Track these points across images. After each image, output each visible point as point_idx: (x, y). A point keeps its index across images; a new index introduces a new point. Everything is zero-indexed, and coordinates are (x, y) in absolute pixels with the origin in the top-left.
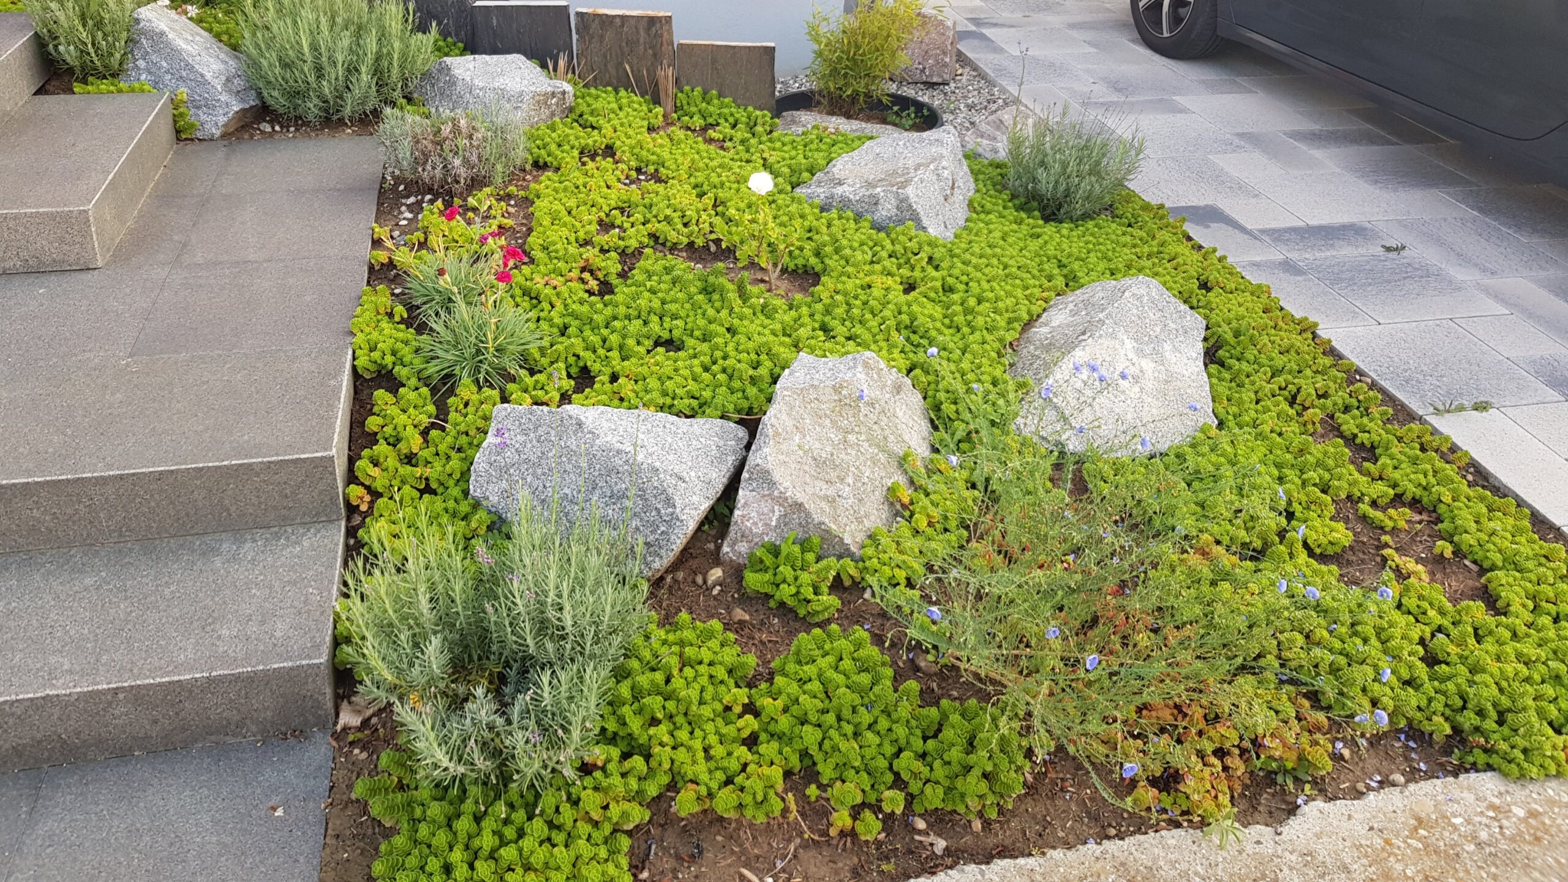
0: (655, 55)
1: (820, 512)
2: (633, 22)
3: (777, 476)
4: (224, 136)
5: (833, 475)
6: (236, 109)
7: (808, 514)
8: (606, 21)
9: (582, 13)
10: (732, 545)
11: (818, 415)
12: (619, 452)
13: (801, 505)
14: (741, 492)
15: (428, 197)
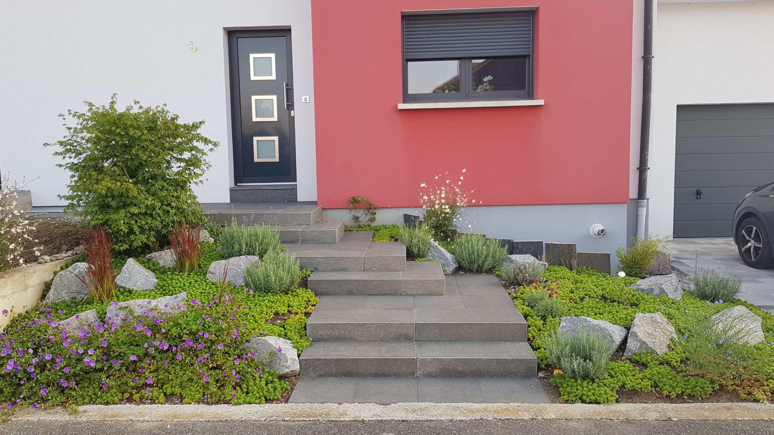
0: (570, 256)
1: (650, 345)
2: (564, 246)
3: (639, 334)
4: (451, 274)
5: (653, 337)
6: (455, 266)
7: (647, 345)
8: (555, 246)
9: (547, 244)
10: (627, 353)
11: (647, 324)
12: (597, 325)
13: (645, 342)
14: (628, 339)
15: (516, 286)
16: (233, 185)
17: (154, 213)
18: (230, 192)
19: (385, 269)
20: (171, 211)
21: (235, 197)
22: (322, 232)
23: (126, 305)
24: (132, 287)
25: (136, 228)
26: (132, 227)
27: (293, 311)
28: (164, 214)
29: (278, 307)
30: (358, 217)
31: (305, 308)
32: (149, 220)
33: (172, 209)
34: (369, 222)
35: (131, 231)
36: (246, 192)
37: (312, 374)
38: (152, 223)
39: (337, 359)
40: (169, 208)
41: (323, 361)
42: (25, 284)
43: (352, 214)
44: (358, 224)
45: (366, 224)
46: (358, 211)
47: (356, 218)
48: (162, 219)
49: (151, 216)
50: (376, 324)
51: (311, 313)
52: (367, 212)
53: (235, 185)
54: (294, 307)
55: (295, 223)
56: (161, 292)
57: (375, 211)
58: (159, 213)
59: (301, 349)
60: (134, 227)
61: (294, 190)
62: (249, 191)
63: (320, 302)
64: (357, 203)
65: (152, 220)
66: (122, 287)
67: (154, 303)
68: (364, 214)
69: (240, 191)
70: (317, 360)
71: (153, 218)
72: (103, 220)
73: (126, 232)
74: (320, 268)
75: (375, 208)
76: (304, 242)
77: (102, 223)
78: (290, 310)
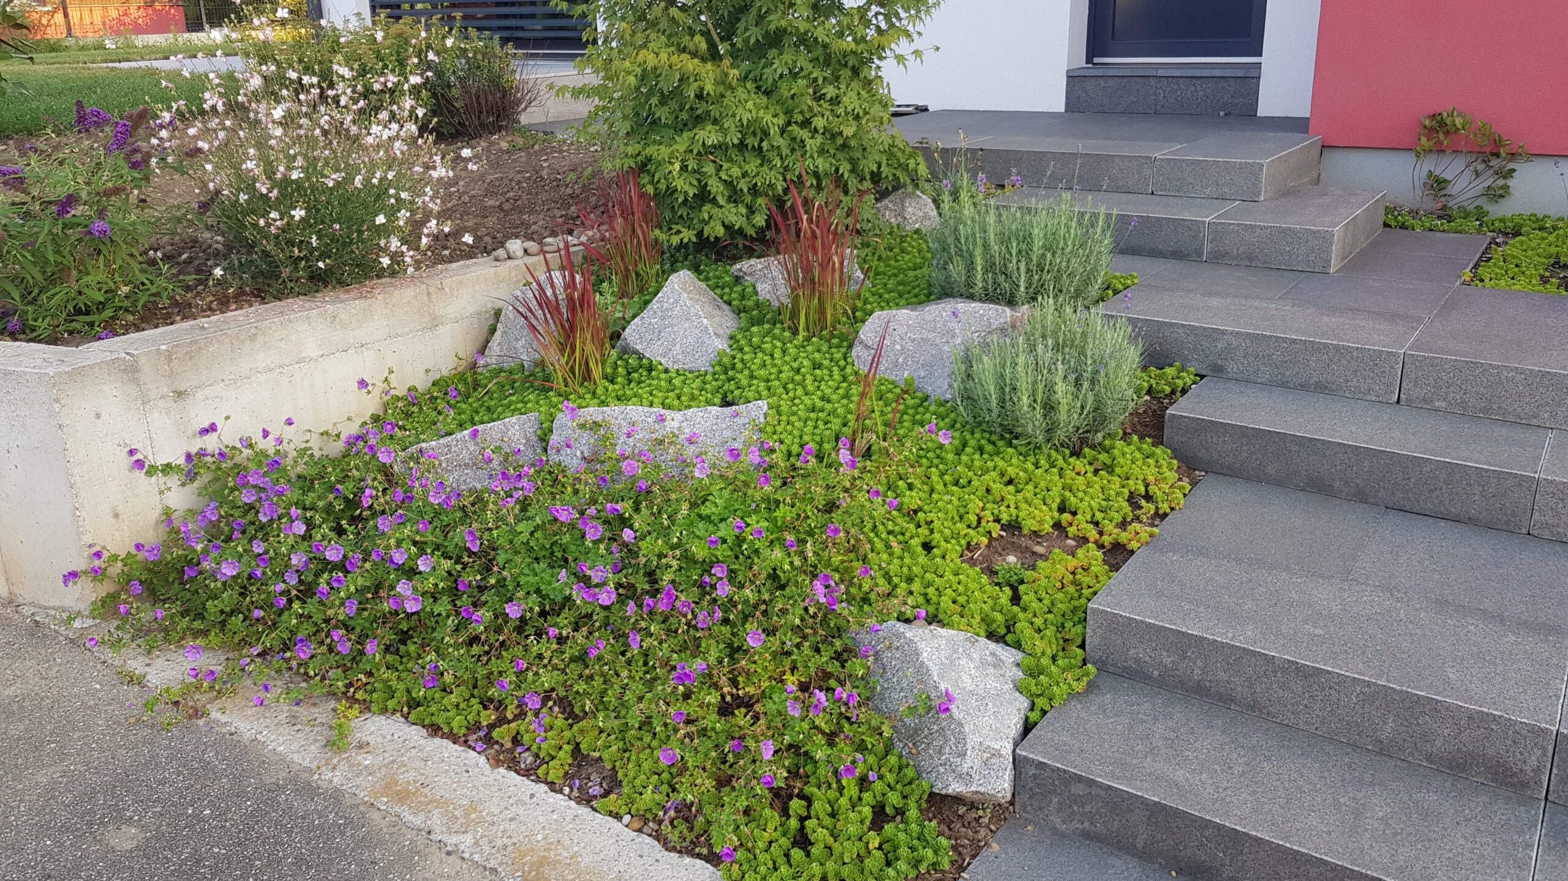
16: (1081, 62)
17: (765, 144)
18: (1068, 82)
19: (1486, 410)
20: (809, 143)
21: (1079, 97)
22: (1284, 232)
23: (599, 419)
24: (658, 359)
25: (715, 187)
26: (706, 183)
27: (1074, 528)
28: (793, 150)
29: (1023, 506)
30: (1445, 181)
31: (1123, 525)
32: (752, 166)
33: (812, 137)
34: (1482, 202)
35: (704, 196)
36: (1111, 83)
37: (1057, 820)
38: (757, 175)
39: (1156, 804)
40: (804, 134)
41: (1103, 793)
42: (430, 315)
43: (1425, 170)
44: (1439, 205)
45: (1471, 208)
46: (1446, 160)
47: (1437, 184)
48: (786, 163)
49: (758, 155)
50: (1369, 684)
51: (1132, 552)
52: (1481, 167)
53: (1087, 63)
54: (1079, 516)
55: (1208, 191)
56: (720, 383)
57: (1511, 166)
58: (778, 147)
59: (1041, 702)
60: (710, 183)
61: (1251, 80)
62: (1119, 80)
63: (1185, 505)
64: (1447, 133)
65: (762, 165)
66: (636, 352)
67: (675, 420)
68: (1468, 175)
69: (1093, 80)
70: (1080, 779)
71: (765, 161)
72: (639, 158)
73: (691, 195)
74: (1232, 367)
75: (1513, 156)
76: (1218, 258)
77: (633, 165)
78: (1064, 524)
